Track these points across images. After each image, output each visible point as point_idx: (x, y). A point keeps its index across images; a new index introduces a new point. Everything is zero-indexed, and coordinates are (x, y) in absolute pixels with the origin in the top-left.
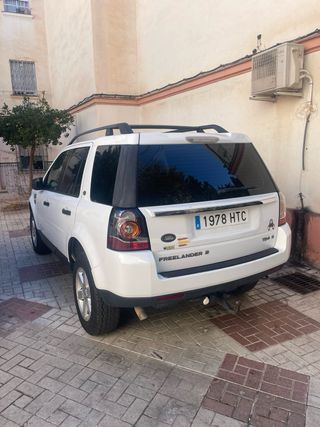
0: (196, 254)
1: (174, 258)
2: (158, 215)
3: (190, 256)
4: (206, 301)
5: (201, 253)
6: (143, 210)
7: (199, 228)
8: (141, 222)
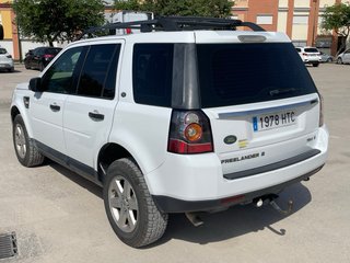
0: (253, 156)
1: (235, 160)
2: (222, 116)
3: (248, 157)
4: (260, 203)
5: (258, 155)
6: (207, 111)
7: (256, 130)
8: (205, 124)
